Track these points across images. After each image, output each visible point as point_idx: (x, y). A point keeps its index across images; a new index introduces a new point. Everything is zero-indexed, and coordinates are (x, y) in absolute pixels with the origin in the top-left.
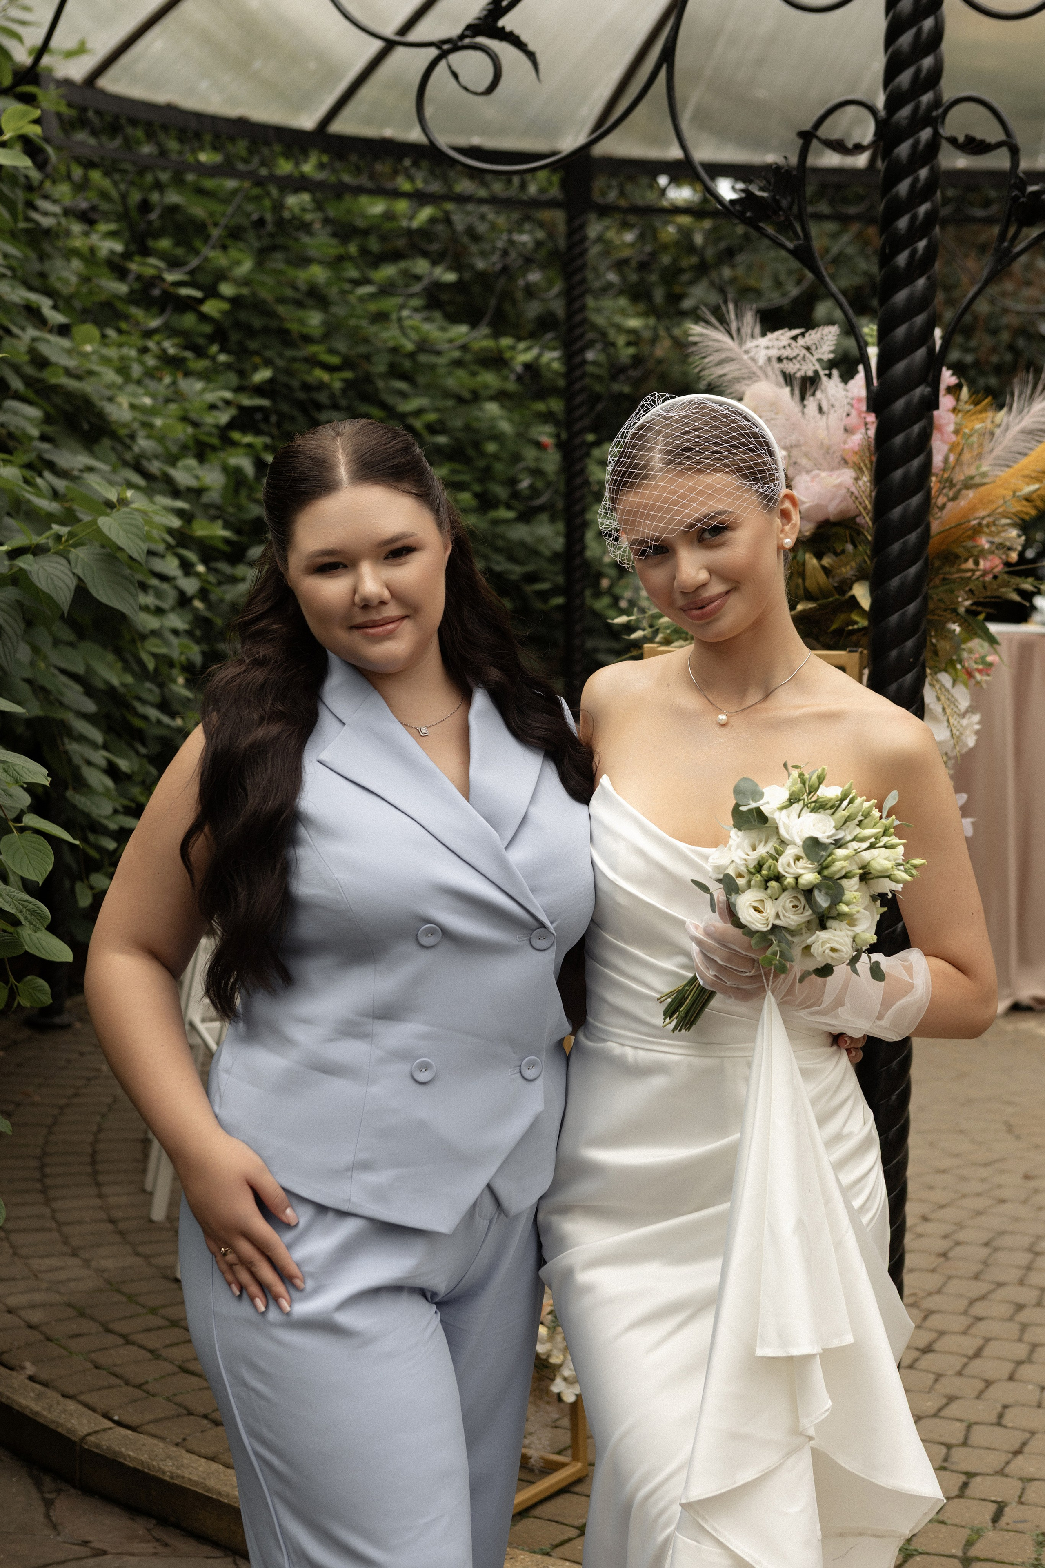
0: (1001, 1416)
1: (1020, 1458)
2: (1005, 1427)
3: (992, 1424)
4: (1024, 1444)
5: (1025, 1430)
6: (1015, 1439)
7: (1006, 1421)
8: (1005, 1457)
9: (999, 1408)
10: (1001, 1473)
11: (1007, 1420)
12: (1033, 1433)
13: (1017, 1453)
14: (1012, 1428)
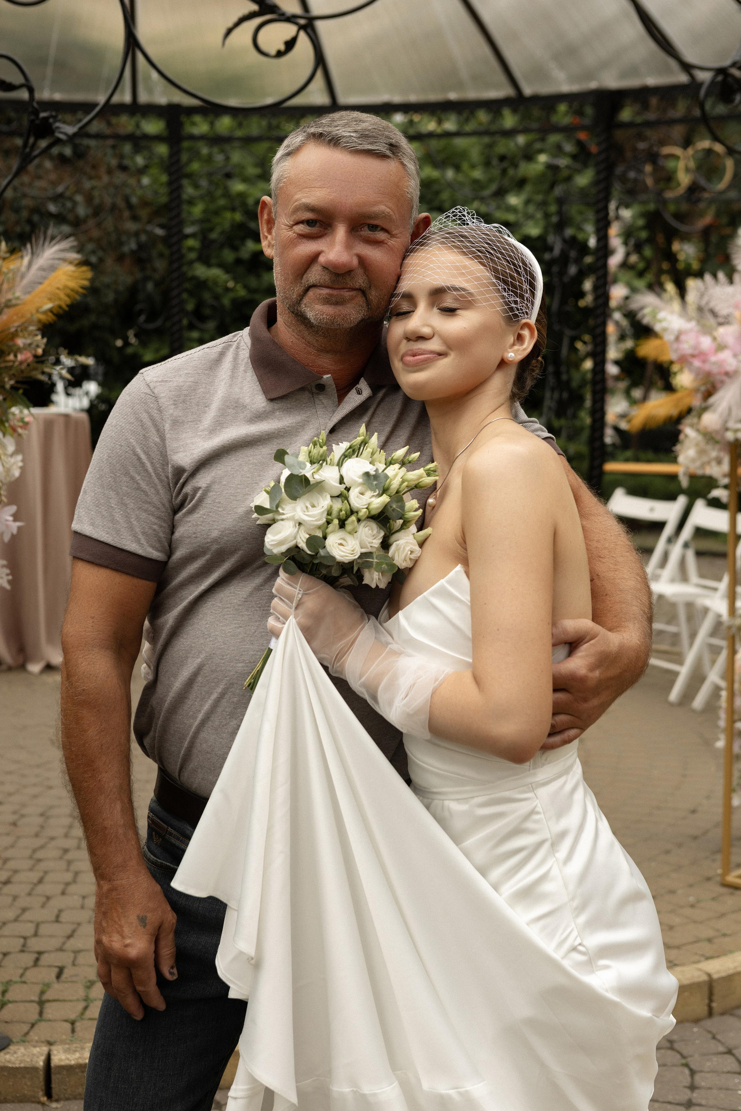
0: (57, 917)
2: (61, 923)
3: (52, 922)
5: (73, 923)
6: (68, 929)
7: (61, 919)
8: (61, 941)
9: (56, 912)
10: (61, 949)
11: (63, 918)
12: (79, 924)
13: (70, 937)
14: (65, 923)
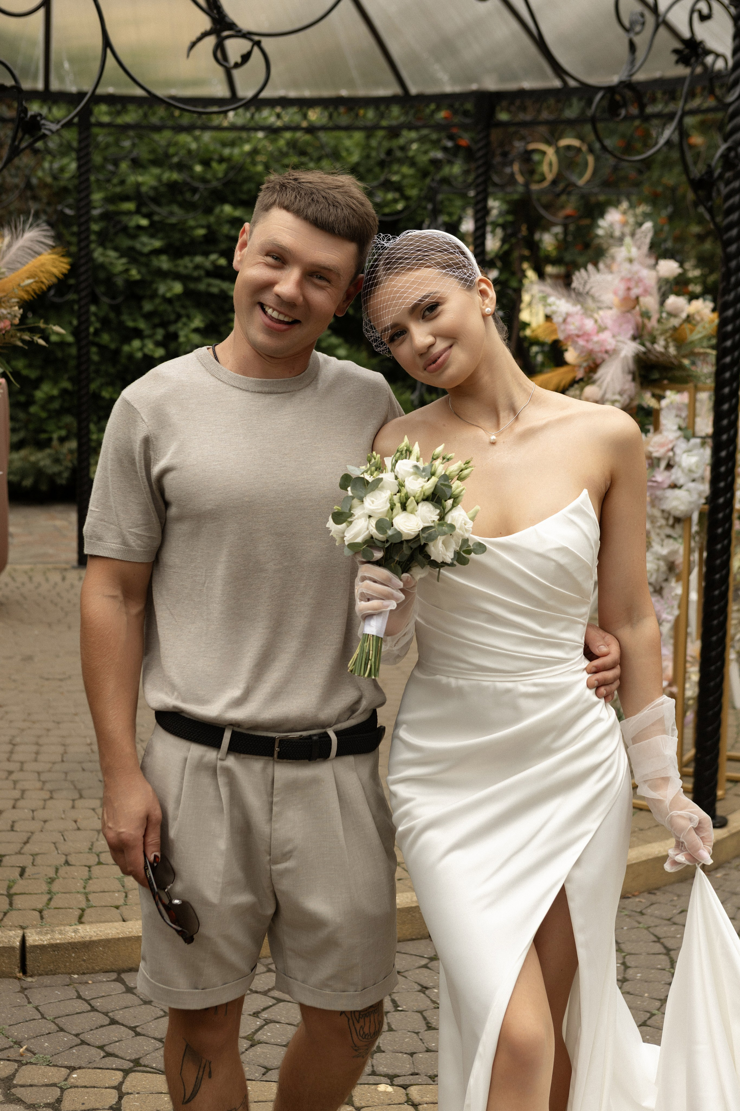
0: (12, 826)
1: (28, 845)
2: (16, 831)
3: (8, 831)
4: (29, 838)
5: (28, 832)
6: (24, 837)
7: (15, 829)
8: (19, 846)
9: (10, 823)
11: (17, 827)
12: (32, 833)
13: (26, 843)
14: (21, 831)
